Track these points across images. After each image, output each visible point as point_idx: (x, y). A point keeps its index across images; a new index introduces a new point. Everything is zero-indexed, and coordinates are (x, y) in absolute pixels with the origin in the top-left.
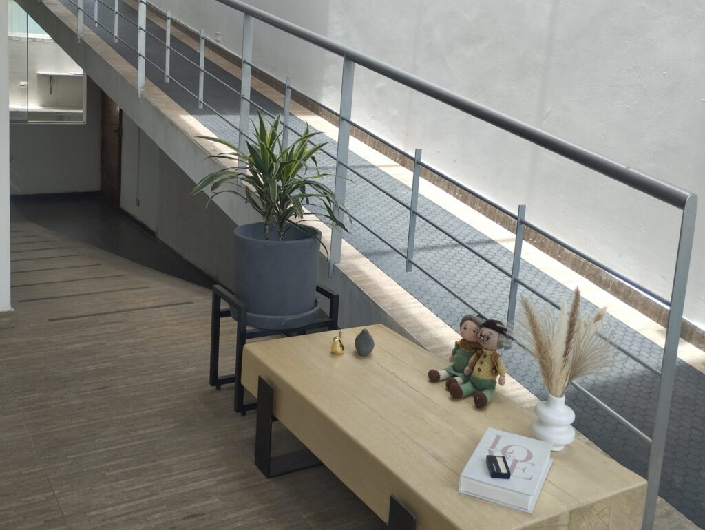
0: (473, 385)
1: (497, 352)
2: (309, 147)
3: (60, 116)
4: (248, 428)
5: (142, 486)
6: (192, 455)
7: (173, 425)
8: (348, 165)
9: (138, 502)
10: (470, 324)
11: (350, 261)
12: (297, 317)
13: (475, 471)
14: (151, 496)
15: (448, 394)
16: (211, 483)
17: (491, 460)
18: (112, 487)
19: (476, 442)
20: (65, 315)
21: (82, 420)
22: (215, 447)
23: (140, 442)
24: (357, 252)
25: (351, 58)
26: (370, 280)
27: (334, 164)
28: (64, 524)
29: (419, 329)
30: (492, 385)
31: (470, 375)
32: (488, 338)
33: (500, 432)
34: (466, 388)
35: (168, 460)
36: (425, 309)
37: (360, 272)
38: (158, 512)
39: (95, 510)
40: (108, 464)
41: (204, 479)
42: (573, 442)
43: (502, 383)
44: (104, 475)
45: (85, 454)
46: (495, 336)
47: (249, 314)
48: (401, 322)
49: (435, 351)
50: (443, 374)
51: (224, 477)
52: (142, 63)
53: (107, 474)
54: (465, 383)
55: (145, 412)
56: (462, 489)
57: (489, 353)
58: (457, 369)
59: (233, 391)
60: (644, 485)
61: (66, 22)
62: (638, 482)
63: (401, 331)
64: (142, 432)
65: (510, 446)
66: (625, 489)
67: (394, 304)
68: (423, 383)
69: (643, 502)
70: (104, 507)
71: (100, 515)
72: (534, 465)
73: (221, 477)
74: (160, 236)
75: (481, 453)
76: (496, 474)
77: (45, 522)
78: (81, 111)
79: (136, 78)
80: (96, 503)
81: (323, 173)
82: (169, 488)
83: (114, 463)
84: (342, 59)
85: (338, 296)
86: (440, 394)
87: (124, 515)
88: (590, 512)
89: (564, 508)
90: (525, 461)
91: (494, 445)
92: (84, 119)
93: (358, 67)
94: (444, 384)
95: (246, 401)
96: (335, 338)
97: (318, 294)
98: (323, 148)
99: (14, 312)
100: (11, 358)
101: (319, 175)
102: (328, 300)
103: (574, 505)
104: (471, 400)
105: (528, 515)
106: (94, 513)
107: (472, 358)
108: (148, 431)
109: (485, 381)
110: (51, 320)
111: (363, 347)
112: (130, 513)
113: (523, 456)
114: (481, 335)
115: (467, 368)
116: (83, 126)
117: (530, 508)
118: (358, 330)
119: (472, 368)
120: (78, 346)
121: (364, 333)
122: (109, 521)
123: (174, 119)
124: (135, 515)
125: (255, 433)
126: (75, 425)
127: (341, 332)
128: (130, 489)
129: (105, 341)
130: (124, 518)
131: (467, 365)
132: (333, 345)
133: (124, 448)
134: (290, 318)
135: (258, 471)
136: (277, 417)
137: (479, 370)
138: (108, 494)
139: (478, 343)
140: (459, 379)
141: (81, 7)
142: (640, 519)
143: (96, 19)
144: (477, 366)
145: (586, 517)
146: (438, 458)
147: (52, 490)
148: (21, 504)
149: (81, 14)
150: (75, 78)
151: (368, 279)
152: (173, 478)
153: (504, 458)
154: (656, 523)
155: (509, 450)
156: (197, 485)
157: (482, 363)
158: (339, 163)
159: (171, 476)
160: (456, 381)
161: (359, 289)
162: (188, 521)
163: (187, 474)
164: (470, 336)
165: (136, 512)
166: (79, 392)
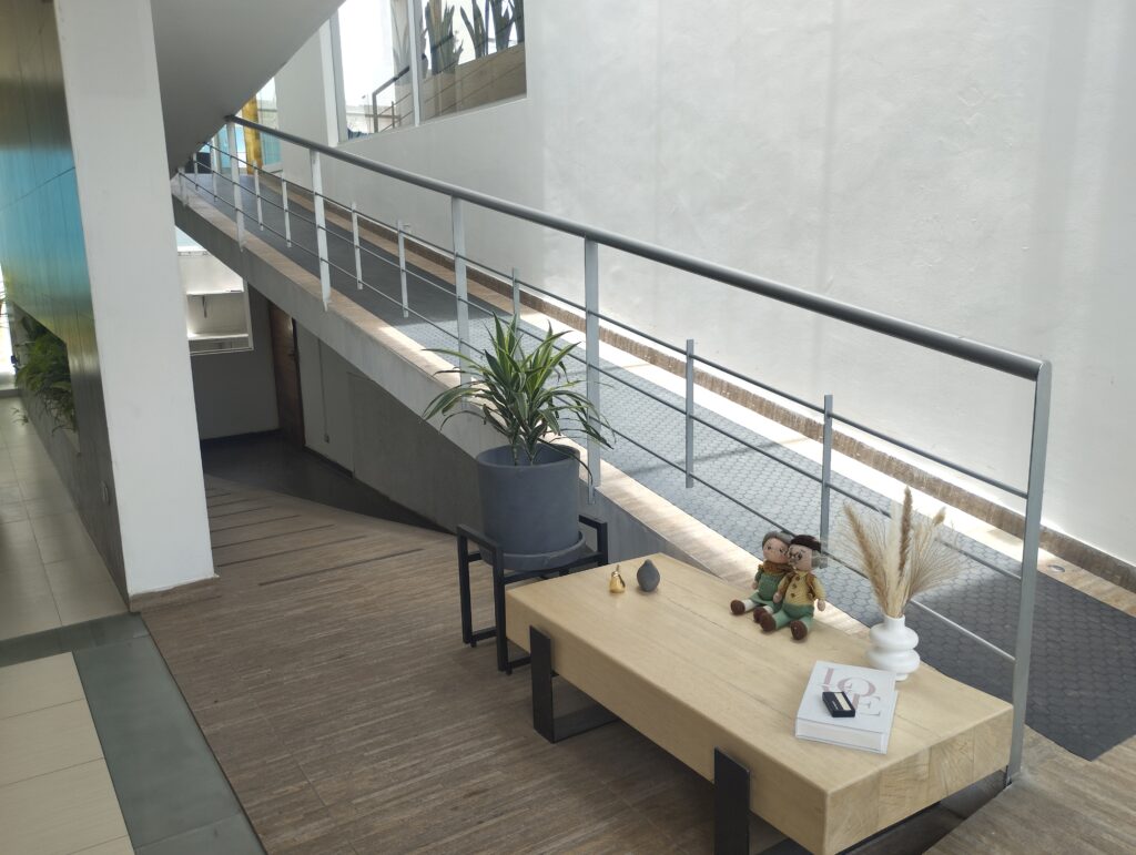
0: (786, 613)
1: (813, 572)
2: (554, 353)
3: (220, 344)
4: (520, 687)
5: (408, 764)
6: (459, 724)
7: (429, 693)
8: (601, 367)
9: (409, 783)
10: (775, 543)
11: (612, 482)
12: (562, 553)
13: (811, 710)
14: (421, 774)
15: (759, 627)
16: (488, 754)
17: (829, 698)
18: (374, 769)
19: (804, 679)
20: (275, 577)
21: (323, 696)
22: (483, 713)
23: (396, 715)
24: (618, 472)
25: (592, 238)
26: (639, 503)
27: (584, 367)
28: (328, 816)
29: (707, 554)
30: (809, 612)
31: (781, 602)
32: (800, 557)
33: (831, 665)
34: (779, 617)
35: (432, 733)
36: (710, 532)
37: (626, 494)
38: (433, 793)
39: (361, 796)
40: (364, 743)
41: (479, 751)
42: (919, 669)
43: (821, 608)
44: (362, 756)
45: (334, 734)
46: (807, 552)
47: (505, 555)
48: (685, 548)
49: (730, 579)
50: (748, 604)
51: (502, 745)
52: (325, 269)
53: (366, 754)
54: (775, 612)
55: (394, 681)
56: (798, 733)
57: (802, 575)
58: (764, 596)
59: (495, 647)
60: (1010, 711)
61: (221, 228)
62: (1002, 707)
63: (686, 559)
64: (396, 703)
65: (846, 680)
66: (990, 717)
67: (673, 528)
68: (726, 617)
69: (1010, 731)
70: (368, 792)
71: (366, 802)
72: (879, 698)
73: (497, 747)
74: (359, 476)
75: (814, 691)
76: (837, 712)
77: (306, 815)
78: (246, 335)
79: (320, 287)
80: (360, 788)
81: (575, 379)
82: (440, 764)
83: (371, 741)
84: (582, 240)
85: (606, 525)
86: (747, 627)
87: (395, 799)
88: (952, 747)
89: (921, 745)
90: (867, 695)
91: (828, 679)
92: (251, 345)
93: (601, 247)
94: (751, 615)
95: (512, 656)
96: (613, 573)
97: (582, 526)
98: (571, 352)
99: (218, 579)
100: (225, 632)
101: (569, 384)
102: (594, 531)
103: (934, 741)
104: (787, 631)
105: (882, 756)
106: (359, 800)
107: (782, 583)
108: (403, 701)
109: (802, 607)
110: (261, 584)
111: (647, 581)
112: (400, 797)
113: (865, 689)
114: (791, 554)
115: (777, 594)
116: (249, 353)
117: (883, 750)
118: (639, 562)
119: (783, 594)
120: (299, 611)
121: (648, 565)
122: (378, 808)
123: (372, 333)
124: (407, 798)
125: (530, 693)
126: (318, 703)
127: (618, 566)
128: (395, 769)
129: (329, 603)
130: (395, 802)
131: (776, 591)
132: (612, 583)
133: (379, 723)
134: (555, 555)
135: (540, 736)
136: (556, 671)
137: (793, 595)
138: (371, 777)
139: (786, 564)
140: (768, 608)
141: (240, 208)
142: (1008, 751)
143: (260, 220)
144: (790, 591)
145: (948, 754)
146: (763, 702)
147: (306, 779)
148: (272, 797)
149: (240, 217)
150: (233, 296)
151: (636, 502)
152: (443, 752)
153: (843, 694)
154: (1024, 754)
155: (847, 684)
156: (473, 758)
157: (795, 586)
158: (590, 366)
159: (438, 751)
160: (765, 611)
161: (628, 515)
162: (470, 799)
163: (459, 747)
164: (776, 557)
165: (407, 794)
166: (313, 664)
